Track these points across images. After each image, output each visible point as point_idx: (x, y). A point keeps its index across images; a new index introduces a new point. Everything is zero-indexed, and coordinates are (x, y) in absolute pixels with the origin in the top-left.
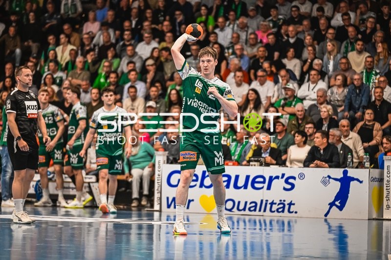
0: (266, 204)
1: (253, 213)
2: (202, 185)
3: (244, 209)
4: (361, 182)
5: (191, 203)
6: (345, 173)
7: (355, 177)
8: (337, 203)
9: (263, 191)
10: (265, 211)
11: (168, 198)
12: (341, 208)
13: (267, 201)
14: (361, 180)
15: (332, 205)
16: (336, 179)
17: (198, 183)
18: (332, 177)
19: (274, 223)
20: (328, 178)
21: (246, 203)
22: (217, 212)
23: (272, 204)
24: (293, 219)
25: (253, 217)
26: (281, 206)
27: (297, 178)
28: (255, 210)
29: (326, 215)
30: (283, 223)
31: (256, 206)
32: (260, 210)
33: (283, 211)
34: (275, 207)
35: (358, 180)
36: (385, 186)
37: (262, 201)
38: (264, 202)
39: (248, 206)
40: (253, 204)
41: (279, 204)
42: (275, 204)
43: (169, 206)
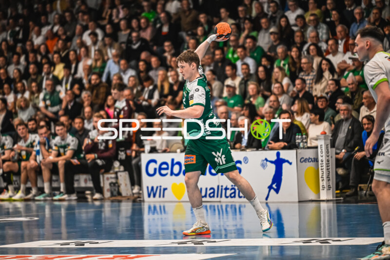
0: (222, 189)
1: (212, 199)
2: (172, 173)
3: (205, 196)
4: (291, 164)
5: (166, 191)
6: (278, 154)
7: (286, 159)
8: (274, 186)
9: (219, 177)
10: (221, 197)
11: (148, 188)
12: (277, 191)
13: (222, 186)
14: (290, 162)
15: (270, 188)
16: (272, 162)
17: (169, 171)
18: (269, 159)
19: (229, 209)
20: (265, 161)
21: (206, 189)
22: (188, 200)
23: (226, 189)
24: (243, 204)
25: (213, 204)
26: (233, 191)
27: (243, 163)
28: (214, 196)
29: (267, 199)
30: (235, 209)
31: (214, 192)
32: (217, 197)
33: (234, 196)
34: (229, 192)
35: (288, 161)
36: (320, 166)
37: (218, 187)
38: (220, 188)
39: (209, 192)
40: (212, 191)
41: (232, 189)
42: (228, 189)
43: (149, 196)
